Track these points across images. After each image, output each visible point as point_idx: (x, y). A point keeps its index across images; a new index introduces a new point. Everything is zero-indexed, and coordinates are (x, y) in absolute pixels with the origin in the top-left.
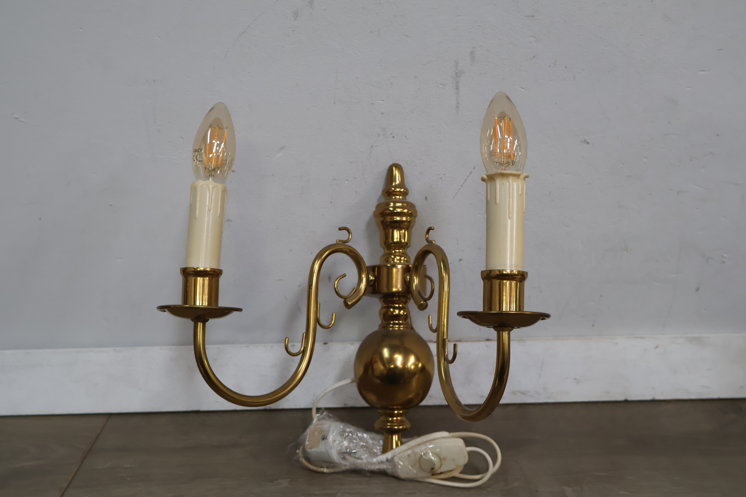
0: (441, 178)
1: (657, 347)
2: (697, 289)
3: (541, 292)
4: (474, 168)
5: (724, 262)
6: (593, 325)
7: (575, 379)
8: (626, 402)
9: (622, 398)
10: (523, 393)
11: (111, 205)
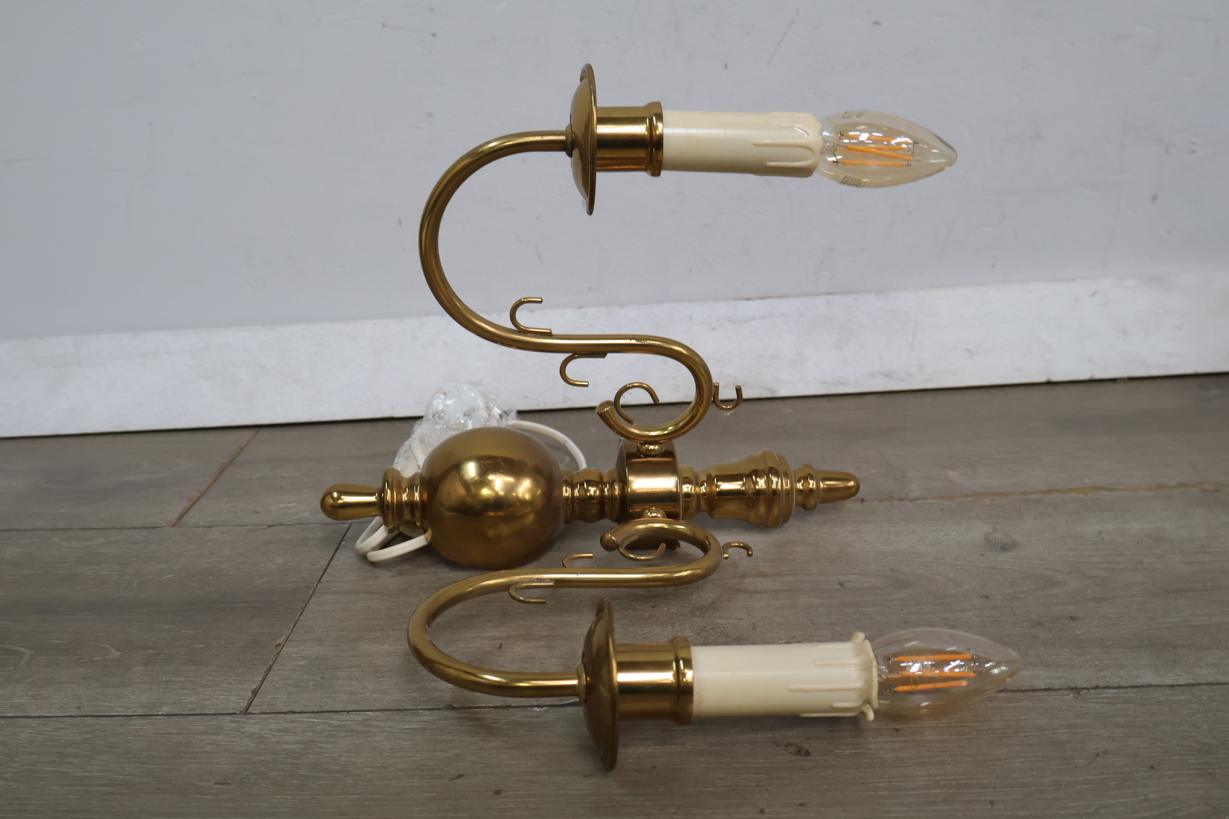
0: (747, 33)
1: (1094, 294)
2: (1154, 198)
3: (909, 213)
4: (798, 13)
5: (1194, 152)
6: (993, 266)
7: (968, 350)
8: (1049, 383)
9: (1042, 379)
10: (888, 375)
11: (254, 98)
